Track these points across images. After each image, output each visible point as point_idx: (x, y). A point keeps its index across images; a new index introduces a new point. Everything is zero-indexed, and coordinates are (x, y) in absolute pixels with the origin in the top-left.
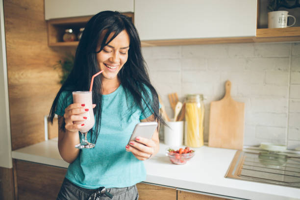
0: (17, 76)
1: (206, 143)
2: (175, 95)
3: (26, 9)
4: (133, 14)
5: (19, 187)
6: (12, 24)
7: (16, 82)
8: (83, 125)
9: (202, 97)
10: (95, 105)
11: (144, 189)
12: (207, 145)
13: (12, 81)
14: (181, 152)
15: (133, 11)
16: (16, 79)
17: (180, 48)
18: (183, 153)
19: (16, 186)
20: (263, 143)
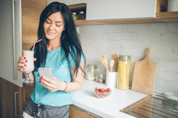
0: (27, 39)
1: (130, 88)
2: (116, 55)
3: (35, 3)
4: (86, 4)
5: (25, 97)
6: (26, 11)
7: (27, 42)
8: (24, 69)
9: (129, 57)
10: (36, 59)
11: (74, 109)
12: (130, 89)
13: (25, 41)
14: (102, 91)
15: (86, 3)
16: (27, 41)
17: (120, 26)
18: (103, 92)
19: (24, 96)
20: (166, 93)
